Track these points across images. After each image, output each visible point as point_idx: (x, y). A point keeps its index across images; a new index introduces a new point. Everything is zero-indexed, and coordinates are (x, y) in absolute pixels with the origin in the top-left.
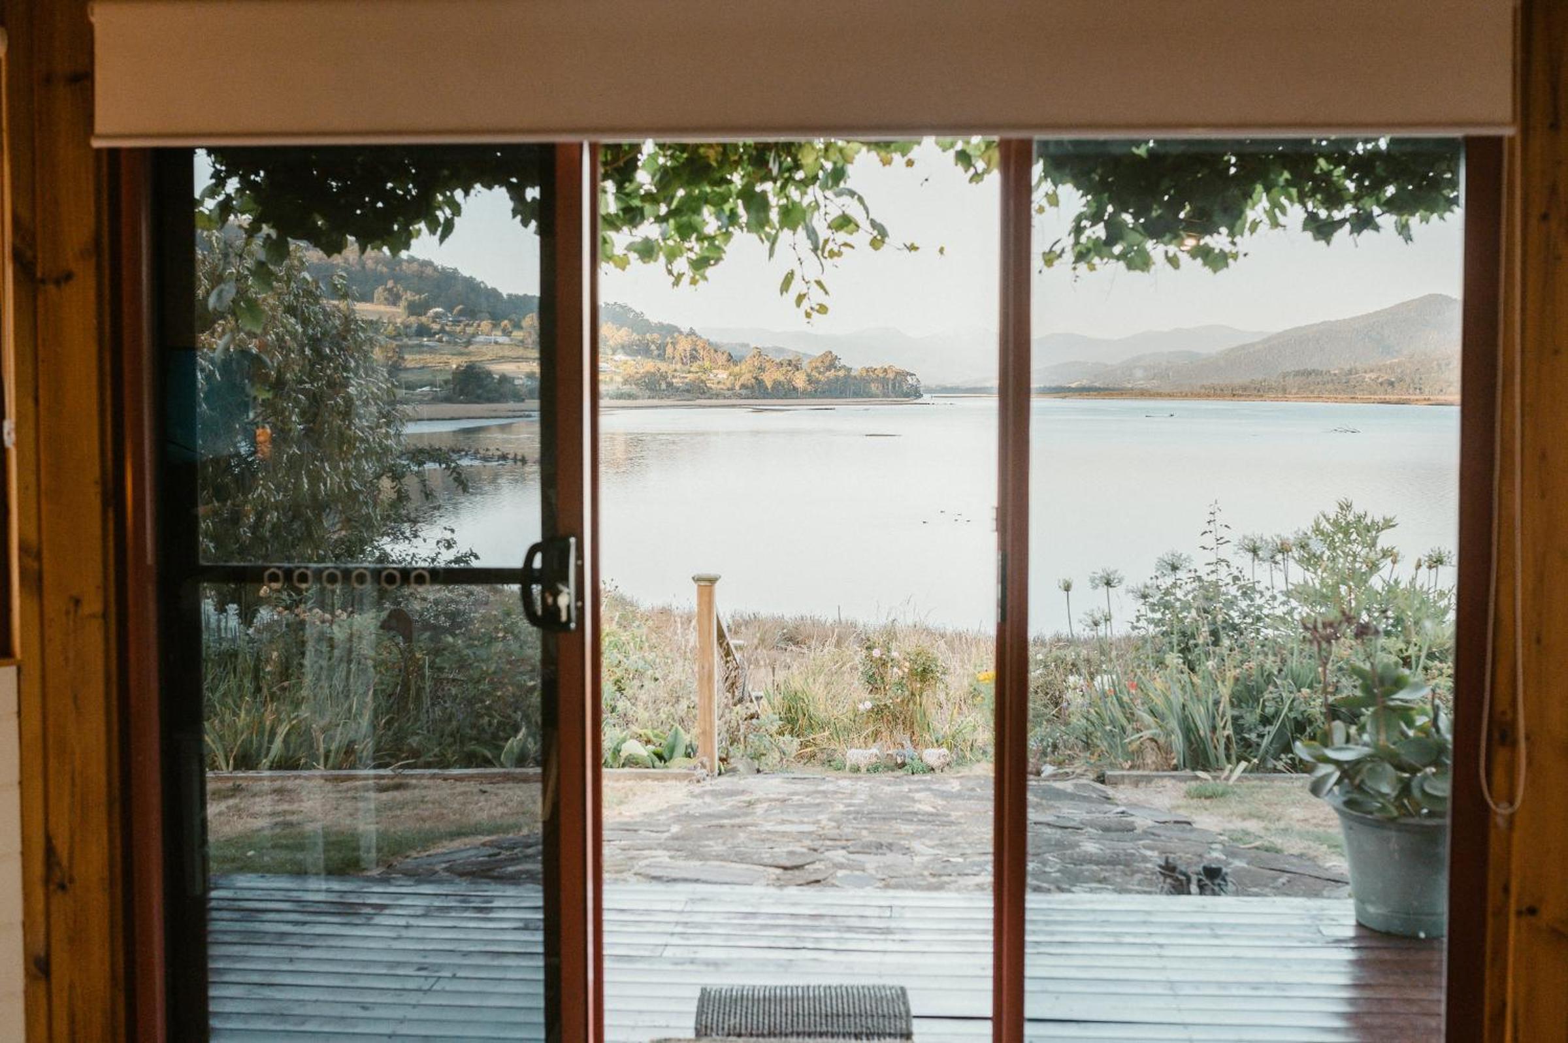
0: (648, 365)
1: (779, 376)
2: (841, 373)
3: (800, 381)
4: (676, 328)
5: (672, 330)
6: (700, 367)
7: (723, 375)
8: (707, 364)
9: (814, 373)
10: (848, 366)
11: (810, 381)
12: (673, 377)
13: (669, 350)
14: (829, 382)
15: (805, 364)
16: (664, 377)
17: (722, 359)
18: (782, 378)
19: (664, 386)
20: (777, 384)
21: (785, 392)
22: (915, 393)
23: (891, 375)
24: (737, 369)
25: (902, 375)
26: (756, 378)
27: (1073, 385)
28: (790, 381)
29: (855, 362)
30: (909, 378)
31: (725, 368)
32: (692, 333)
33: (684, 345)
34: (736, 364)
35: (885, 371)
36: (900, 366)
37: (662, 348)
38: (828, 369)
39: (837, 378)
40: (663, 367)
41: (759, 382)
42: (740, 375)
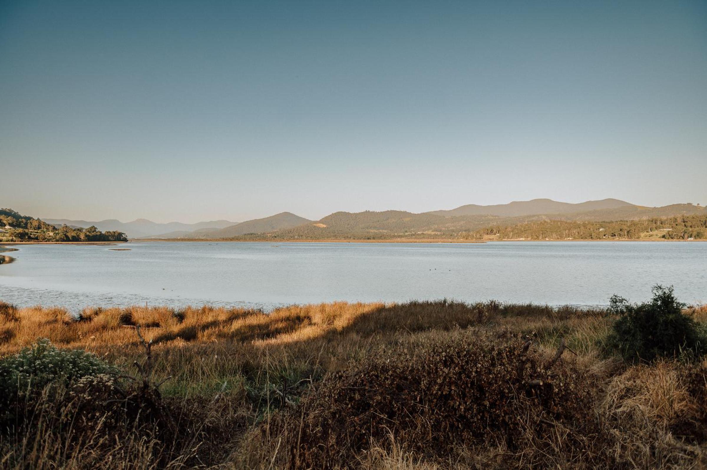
0: (20, 230)
1: (74, 234)
2: (98, 234)
3: (82, 236)
4: (32, 218)
5: (29, 218)
6: (42, 231)
7: (51, 234)
8: (45, 230)
9: (88, 233)
10: (100, 231)
11: (86, 236)
12: (31, 234)
13: (29, 225)
14: (94, 236)
15: (84, 231)
16: (27, 234)
17: (51, 229)
18: (75, 235)
19: (27, 237)
20: (73, 237)
21: (76, 239)
22: (125, 240)
23: (116, 234)
24: (57, 232)
25: (120, 234)
26: (65, 235)
27: (179, 238)
28: (78, 236)
29: (103, 230)
30: (123, 235)
31: (52, 231)
32: (38, 219)
33: (35, 224)
34: (56, 230)
35: (114, 232)
36: (119, 231)
37: (26, 224)
38: (93, 232)
39: (97, 235)
40: (26, 231)
41: (67, 236)
42: (58, 234)
